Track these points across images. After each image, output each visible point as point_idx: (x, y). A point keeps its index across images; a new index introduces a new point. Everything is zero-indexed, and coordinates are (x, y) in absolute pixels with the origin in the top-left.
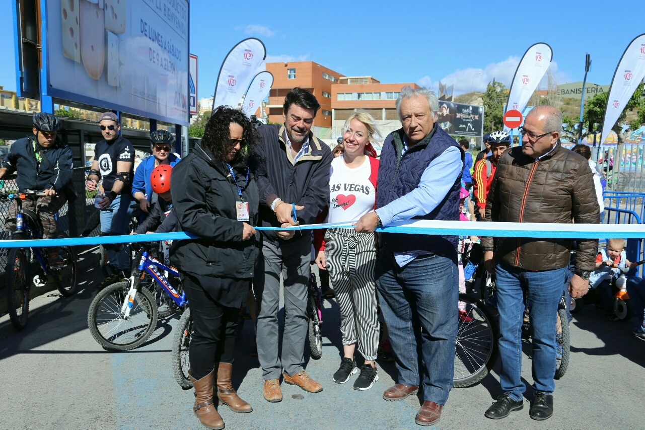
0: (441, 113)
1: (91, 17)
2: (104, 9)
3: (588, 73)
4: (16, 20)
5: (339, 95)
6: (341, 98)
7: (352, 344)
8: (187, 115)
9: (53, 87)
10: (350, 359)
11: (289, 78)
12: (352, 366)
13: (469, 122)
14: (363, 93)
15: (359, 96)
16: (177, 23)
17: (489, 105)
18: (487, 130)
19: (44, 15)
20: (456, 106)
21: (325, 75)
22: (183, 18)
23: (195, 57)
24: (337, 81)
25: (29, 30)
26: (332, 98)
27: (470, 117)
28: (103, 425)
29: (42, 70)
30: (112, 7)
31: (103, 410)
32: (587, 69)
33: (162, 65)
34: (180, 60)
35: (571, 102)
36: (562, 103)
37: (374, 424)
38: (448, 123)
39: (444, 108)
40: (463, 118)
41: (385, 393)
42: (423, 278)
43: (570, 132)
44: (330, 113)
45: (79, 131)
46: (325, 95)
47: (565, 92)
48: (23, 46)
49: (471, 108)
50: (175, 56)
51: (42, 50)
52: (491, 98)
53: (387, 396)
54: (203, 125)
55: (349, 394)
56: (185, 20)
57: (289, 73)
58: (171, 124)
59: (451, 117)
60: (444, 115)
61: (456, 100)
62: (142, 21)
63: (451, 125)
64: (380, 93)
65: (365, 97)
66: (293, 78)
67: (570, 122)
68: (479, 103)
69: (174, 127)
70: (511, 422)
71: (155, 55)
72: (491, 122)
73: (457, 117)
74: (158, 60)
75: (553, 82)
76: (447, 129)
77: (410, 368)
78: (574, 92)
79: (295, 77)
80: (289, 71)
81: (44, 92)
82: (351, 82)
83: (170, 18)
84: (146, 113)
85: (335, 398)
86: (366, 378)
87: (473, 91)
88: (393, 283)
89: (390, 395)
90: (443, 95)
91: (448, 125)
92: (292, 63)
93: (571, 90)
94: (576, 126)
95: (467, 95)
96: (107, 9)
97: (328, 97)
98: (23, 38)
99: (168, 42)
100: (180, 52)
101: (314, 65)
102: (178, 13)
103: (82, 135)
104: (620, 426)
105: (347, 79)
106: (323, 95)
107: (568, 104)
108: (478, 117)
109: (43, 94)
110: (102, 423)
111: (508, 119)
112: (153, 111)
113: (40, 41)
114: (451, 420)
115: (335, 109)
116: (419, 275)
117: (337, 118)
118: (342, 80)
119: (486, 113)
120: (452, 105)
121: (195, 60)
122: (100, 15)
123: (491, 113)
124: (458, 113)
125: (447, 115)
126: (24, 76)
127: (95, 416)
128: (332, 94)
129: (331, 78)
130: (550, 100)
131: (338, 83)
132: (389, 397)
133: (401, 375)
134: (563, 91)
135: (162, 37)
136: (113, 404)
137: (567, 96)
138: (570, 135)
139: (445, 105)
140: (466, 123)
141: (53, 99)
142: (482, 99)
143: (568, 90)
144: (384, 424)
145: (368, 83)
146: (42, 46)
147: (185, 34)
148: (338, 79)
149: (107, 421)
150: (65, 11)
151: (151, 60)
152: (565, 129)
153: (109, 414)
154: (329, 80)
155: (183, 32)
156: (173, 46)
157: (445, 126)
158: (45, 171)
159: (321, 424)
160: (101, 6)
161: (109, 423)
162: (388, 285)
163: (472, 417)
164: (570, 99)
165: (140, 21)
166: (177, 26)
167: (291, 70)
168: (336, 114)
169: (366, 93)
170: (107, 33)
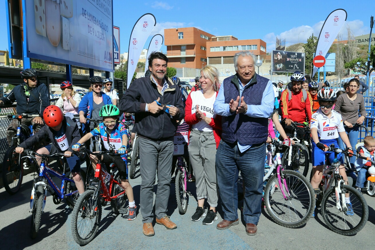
0: (276, 58)
1: (52, 8)
2: (59, 4)
3: (373, 29)
4: (8, 13)
5: (211, 49)
6: (212, 50)
7: (202, 199)
8: (112, 65)
9: (30, 52)
10: (201, 207)
11: (179, 38)
12: (202, 211)
13: (295, 63)
14: (227, 47)
15: (224, 48)
16: (105, 9)
17: (308, 52)
18: (308, 68)
19: (25, 10)
20: (287, 53)
21: (202, 36)
22: (109, 5)
23: (118, 28)
24: (210, 39)
25: (15, 18)
26: (207, 50)
27: (296, 60)
28: (60, 244)
29: (24, 42)
30: (64, 2)
31: (60, 236)
32: (372, 27)
33: (96, 35)
34: (107, 32)
35: (365, 48)
36: (358, 48)
37: (212, 242)
38: (282, 64)
39: (278, 55)
40: (292, 61)
41: (218, 225)
42: (250, 159)
43: (363, 68)
44: (206, 60)
45: (46, 77)
46: (203, 48)
47: (361, 41)
48: (12, 28)
49: (296, 54)
50: (104, 29)
51: (24, 30)
52: (310, 47)
53: (219, 227)
54: (125, 70)
55: (199, 227)
56: (110, 7)
57: (179, 35)
58: (103, 71)
59: (283, 60)
60: (279, 59)
61: (287, 49)
62: (83, 9)
63: (283, 66)
64: (238, 46)
65: (228, 49)
66: (181, 38)
67: (362, 61)
68: (302, 51)
69: (104, 73)
70: (291, 242)
71: (92, 29)
72: (310, 63)
73: (288, 60)
74: (94, 32)
75: (351, 35)
76: (281, 68)
77: (231, 211)
78: (367, 41)
79: (183, 38)
80: (179, 34)
81: (25, 55)
82: (219, 40)
83: (100, 6)
84: (87, 65)
85: (191, 229)
86: (210, 218)
87: (299, 43)
88: (229, 161)
89: (220, 226)
90: (279, 46)
91: (281, 66)
92: (181, 29)
93: (366, 40)
94: (366, 64)
95: (295, 45)
96: (61, 4)
97: (205, 49)
98: (12, 23)
99: (100, 21)
100: (107, 26)
101: (195, 29)
102: (106, 2)
103: (48, 80)
104: (356, 244)
105: (217, 38)
106: (201, 49)
107: (363, 49)
108: (301, 60)
109: (25, 56)
110: (59, 243)
111: (316, 61)
112: (91, 64)
113: (22, 25)
114: (256, 240)
115: (209, 58)
116: (248, 158)
117: (210, 63)
118: (213, 39)
119: (306, 57)
120: (284, 53)
121: (118, 30)
122: (58, 7)
123: (310, 57)
124: (287, 58)
125: (280, 59)
126: (13, 46)
127: (55, 240)
128: (207, 47)
129: (206, 37)
130: (350, 47)
131: (211, 40)
132: (220, 227)
133: (226, 215)
134: (360, 41)
135: (95, 18)
136: (66, 233)
137: (362, 44)
138: (362, 70)
139: (279, 53)
140: (293, 64)
141: (30, 59)
142: (304, 48)
143: (363, 40)
144: (217, 242)
145: (230, 40)
146: (24, 28)
147: (110, 15)
148: (211, 38)
149: (62, 242)
150: (36, 7)
151: (89, 32)
152: (359, 66)
153: (63, 238)
154: (205, 39)
155: (109, 14)
156: (103, 23)
157: (280, 66)
158: (31, 101)
159: (181, 242)
160: (58, 2)
161: (63, 243)
162: (225, 163)
163: (269, 239)
164: (365, 46)
165: (82, 9)
166: (105, 10)
167: (180, 33)
168: (210, 61)
169: (229, 47)
170: (62, 18)
